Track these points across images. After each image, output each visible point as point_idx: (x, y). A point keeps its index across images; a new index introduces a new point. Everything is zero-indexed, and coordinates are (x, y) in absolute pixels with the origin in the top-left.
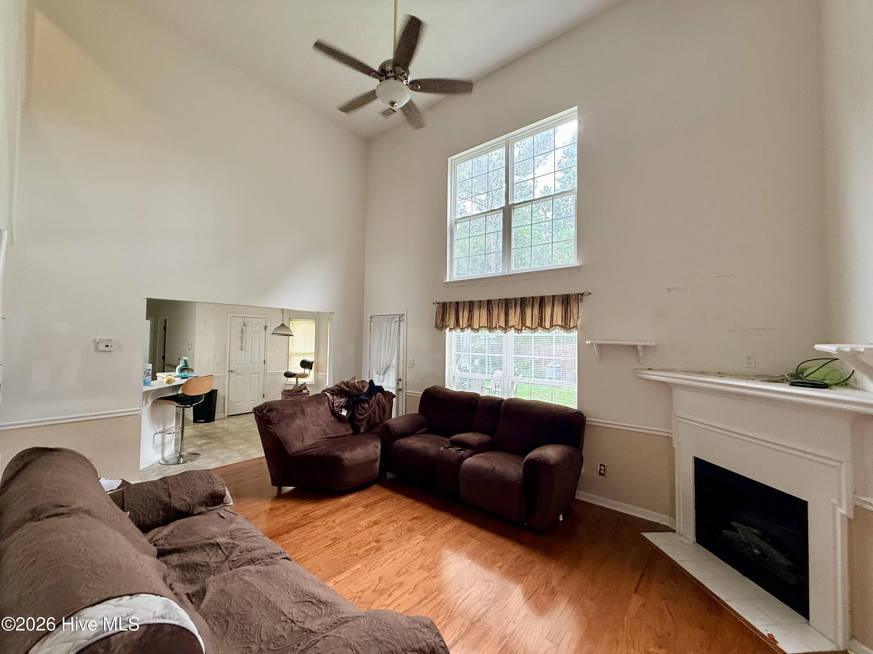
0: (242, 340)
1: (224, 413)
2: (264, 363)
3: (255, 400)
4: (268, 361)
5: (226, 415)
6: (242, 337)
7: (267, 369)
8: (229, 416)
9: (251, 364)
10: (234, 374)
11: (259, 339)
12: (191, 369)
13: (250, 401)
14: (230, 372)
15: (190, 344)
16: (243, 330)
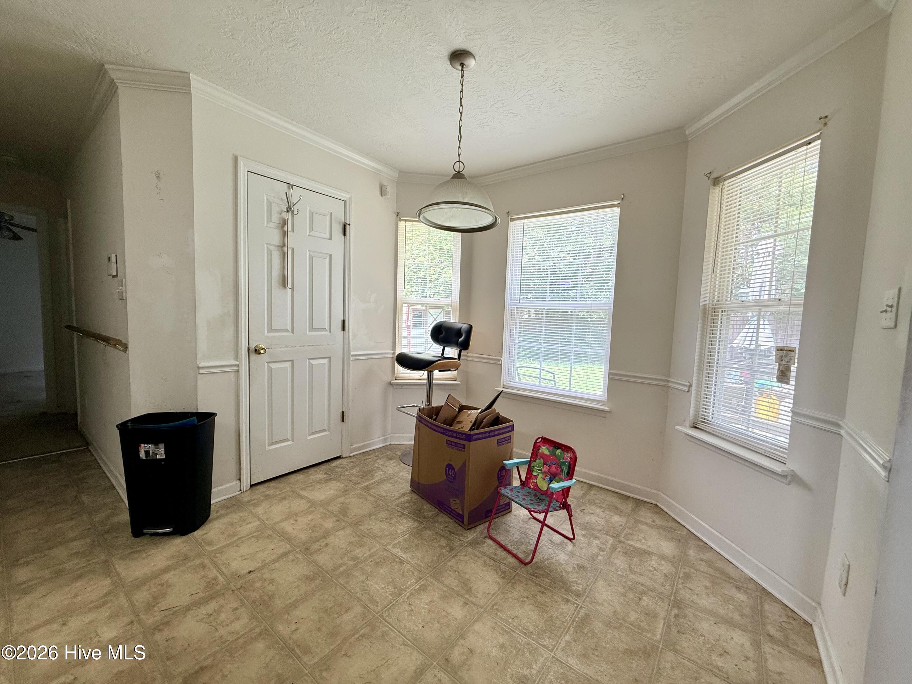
0: (284, 256)
1: (240, 480)
2: (343, 329)
3: (324, 430)
4: (352, 325)
5: (246, 484)
6: (284, 245)
7: (349, 347)
8: (252, 486)
9: (312, 329)
10: (264, 358)
11: (328, 260)
12: (119, 342)
13: (309, 435)
14: (254, 356)
15: (113, 259)
16: (284, 223)
